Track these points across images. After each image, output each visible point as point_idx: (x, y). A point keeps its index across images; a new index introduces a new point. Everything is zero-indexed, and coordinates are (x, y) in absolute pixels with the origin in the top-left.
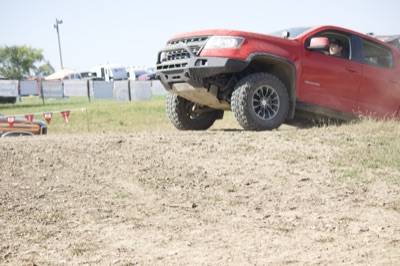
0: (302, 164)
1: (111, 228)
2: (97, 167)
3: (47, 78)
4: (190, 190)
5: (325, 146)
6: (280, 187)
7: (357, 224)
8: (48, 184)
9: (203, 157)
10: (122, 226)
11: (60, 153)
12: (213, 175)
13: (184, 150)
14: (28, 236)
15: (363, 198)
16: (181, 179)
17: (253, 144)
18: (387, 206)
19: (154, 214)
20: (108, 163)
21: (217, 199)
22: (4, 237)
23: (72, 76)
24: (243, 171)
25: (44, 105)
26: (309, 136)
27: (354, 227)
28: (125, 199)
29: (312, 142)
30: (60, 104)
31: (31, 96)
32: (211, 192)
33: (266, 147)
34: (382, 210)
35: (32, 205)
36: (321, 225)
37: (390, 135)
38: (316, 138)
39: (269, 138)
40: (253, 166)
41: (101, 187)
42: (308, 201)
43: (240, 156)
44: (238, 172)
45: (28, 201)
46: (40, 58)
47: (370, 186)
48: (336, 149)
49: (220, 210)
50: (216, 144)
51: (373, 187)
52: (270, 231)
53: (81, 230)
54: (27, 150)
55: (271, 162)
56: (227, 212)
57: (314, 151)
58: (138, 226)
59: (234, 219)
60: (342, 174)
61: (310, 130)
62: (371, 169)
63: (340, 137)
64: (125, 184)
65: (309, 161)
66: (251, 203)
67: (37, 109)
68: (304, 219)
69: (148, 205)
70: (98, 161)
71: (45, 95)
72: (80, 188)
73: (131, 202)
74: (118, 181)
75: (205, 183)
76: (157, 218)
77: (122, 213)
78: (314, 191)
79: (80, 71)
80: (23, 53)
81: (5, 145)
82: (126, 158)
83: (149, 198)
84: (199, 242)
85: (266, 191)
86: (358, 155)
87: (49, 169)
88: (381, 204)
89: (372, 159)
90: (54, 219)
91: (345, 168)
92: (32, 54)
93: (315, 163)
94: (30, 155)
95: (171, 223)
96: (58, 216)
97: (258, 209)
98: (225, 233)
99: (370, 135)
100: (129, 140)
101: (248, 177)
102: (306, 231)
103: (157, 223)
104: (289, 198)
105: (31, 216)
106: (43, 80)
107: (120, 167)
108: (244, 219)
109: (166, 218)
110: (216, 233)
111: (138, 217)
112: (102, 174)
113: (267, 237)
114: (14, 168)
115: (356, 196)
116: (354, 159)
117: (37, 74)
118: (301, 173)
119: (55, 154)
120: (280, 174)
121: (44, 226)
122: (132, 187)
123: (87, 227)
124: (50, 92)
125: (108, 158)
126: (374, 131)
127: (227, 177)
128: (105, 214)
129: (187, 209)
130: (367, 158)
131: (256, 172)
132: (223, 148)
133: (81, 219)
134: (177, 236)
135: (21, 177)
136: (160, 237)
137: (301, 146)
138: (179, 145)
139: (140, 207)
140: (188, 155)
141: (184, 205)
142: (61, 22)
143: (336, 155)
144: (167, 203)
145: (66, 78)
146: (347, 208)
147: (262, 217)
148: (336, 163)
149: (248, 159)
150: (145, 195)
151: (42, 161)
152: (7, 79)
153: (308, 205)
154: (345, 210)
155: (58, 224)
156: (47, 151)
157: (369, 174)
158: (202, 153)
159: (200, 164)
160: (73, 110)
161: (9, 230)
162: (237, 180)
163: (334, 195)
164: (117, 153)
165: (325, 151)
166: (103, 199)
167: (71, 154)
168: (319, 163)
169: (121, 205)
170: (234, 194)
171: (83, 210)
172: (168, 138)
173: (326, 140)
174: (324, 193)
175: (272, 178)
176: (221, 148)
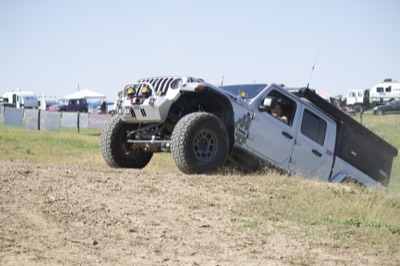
0: (204, 210)
1: (13, 257)
2: (3, 195)
4: (92, 226)
5: (227, 195)
6: (180, 232)
9: (108, 195)
10: (23, 255)
12: (116, 214)
13: (89, 186)
15: (261, 250)
16: (84, 214)
17: (157, 186)
18: (284, 260)
19: (55, 247)
20: (14, 192)
21: (118, 238)
24: (146, 212)
26: (213, 183)
28: (29, 230)
29: (215, 189)
32: (112, 231)
33: (169, 190)
34: (279, 263)
37: (292, 189)
38: (220, 186)
39: (174, 182)
40: (156, 209)
41: (6, 216)
42: (207, 248)
43: (143, 197)
44: (140, 213)
47: (269, 239)
48: (239, 199)
49: (120, 250)
50: (120, 183)
51: (271, 240)
55: (173, 206)
56: (127, 252)
57: (216, 199)
58: (39, 258)
59: (134, 260)
60: (243, 224)
61: (214, 176)
62: (271, 222)
63: (243, 187)
64: (29, 215)
65: (211, 208)
66: (151, 245)
68: (202, 265)
69: (50, 238)
70: (5, 189)
73: (34, 233)
74: (23, 211)
75: (107, 221)
76: (58, 251)
77: (24, 244)
78: (214, 238)
82: (32, 189)
83: (52, 231)
85: (167, 234)
86: (259, 206)
88: (279, 257)
91: (245, 219)
93: (217, 211)
95: (71, 258)
97: (157, 251)
99: (273, 187)
100: (36, 170)
101: (150, 219)
103: (58, 257)
104: (189, 243)
107: (25, 197)
108: (143, 261)
109: (67, 253)
111: (40, 249)
112: (7, 202)
115: (255, 248)
116: (256, 211)
118: (202, 220)
120: (181, 219)
122: (35, 218)
125: (14, 187)
126: (276, 185)
127: (130, 217)
128: (8, 243)
129: (88, 246)
130: (268, 210)
131: (158, 214)
132: (128, 188)
137: (205, 192)
138: (85, 181)
139: (42, 239)
140: (93, 191)
141: (85, 241)
143: (238, 205)
144: (68, 237)
146: (245, 258)
147: (160, 260)
148: (237, 213)
149: (151, 201)
150: (48, 228)
153: (207, 251)
154: (243, 260)
157: (269, 226)
158: (106, 190)
159: (104, 202)
162: (137, 222)
163: (233, 244)
164: (24, 183)
165: (227, 199)
166: (6, 227)
168: (221, 211)
169: (25, 235)
170: (134, 235)
172: (75, 173)
173: (229, 189)
174: (223, 242)
175: (173, 222)
176: (126, 188)
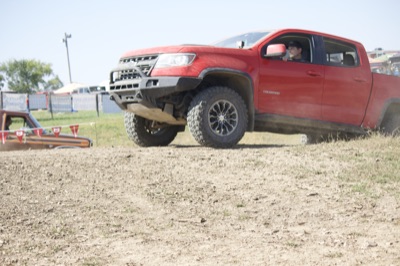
0: (311, 179)
1: (120, 243)
2: (106, 182)
3: (56, 92)
4: (199, 204)
5: (333, 162)
6: (288, 202)
7: (365, 239)
8: (56, 198)
9: (212, 172)
10: (131, 240)
11: (69, 167)
12: (222, 190)
13: (193, 165)
14: (36, 250)
15: (371, 214)
16: (190, 193)
17: (262, 159)
18: (395, 221)
19: (162, 229)
20: (117, 178)
21: (226, 214)
22: (13, 250)
23: (81, 91)
24: (252, 186)
25: (52, 119)
26: (318, 151)
27: (363, 243)
28: (134, 214)
29: (321, 157)
30: (69, 118)
31: (40, 110)
32: (219, 207)
33: (274, 162)
34: (391, 226)
35: (41, 219)
36: (329, 240)
37: (399, 150)
38: (323, 154)
39: (278, 153)
40: (262, 182)
41: (110, 202)
42: (317, 216)
43: (248, 171)
44: (247, 187)
45: (36, 215)
46: (49, 72)
47: (378, 202)
48: (345, 164)
49: (229, 225)
50: (224, 159)
51: (381, 203)
52: (279, 246)
53: (89, 244)
54: (36, 164)
55: (279, 177)
56: (236, 227)
57: (322, 166)
58: (147, 241)
59: (243, 234)
60: (351, 189)
61: (319, 145)
62: (379, 185)
63: (348, 153)
64: (134, 199)
65: (318, 177)
66: (260, 218)
67: (46, 123)
68: (313, 234)
69: (157, 220)
70: (107, 176)
71: (54, 109)
72: (88, 203)
73: (140, 216)
74: (127, 195)
75: (214, 198)
76: (165, 232)
77: (130, 228)
78: (323, 206)
79: (88, 85)
80: (31, 67)
81: (14, 159)
82: (135, 173)
83: (158, 212)
84: (207, 256)
85: (275, 206)
86: (366, 171)
87: (58, 183)
88: (390, 219)
89: (380, 174)
90: (63, 233)
91: (353, 184)
92: (41, 68)
93: (324, 178)
94: (38, 169)
95: (179, 238)
96: (67, 230)
97: (266, 224)
98: (234, 248)
99: (378, 150)
100: (137, 154)
101: (257, 192)
102: (314, 246)
103: (166, 238)
104: (298, 213)
105: (40, 230)
106: (52, 94)
107: (129, 181)
108: (252, 234)
109: (174, 233)
110: (225, 248)
111: (147, 231)
112: (111, 188)
113: (276, 252)
114: (23, 181)
115: (365, 212)
116: (363, 175)
117: (45, 88)
118: (310, 188)
119: (64, 168)
120: (288, 189)
121: (53, 240)
122: (140, 201)
123: (96, 242)
124: (59, 106)
125: (117, 172)
126: (382, 147)
127: (236, 192)
128: (114, 229)
129: (195, 224)
130: (376, 173)
131: (264, 187)
132: (232, 163)
133: (90, 233)
134: (185, 251)
135: (30, 191)
136: (168, 251)
137: (310, 161)
138: (188, 160)
139: (149, 222)
140: (197, 170)
141: (191, 220)
142: (70, 36)
143: (344, 171)
144: (175, 217)
145: (75, 92)
146: (356, 223)
147: (270, 233)
148: (344, 179)
149: (257, 174)
150: (154, 210)
151: (51, 175)
152: (16, 93)
153: (317, 220)
154: (354, 226)
155: (66, 238)
156: (56, 165)
157: (378, 189)
158: (211, 168)
159: (209, 179)
160: (82, 124)
161: (18, 244)
162: (246, 195)
163: (343, 210)
164: (126, 167)
165: (334, 166)
166: (111, 213)
167: (79, 169)
168: (328, 178)
169: (130, 219)
170: (242, 209)
171: (92, 225)
172: (177, 153)
173: (335, 155)
174: (333, 208)
175: (281, 193)
176: (230, 163)
